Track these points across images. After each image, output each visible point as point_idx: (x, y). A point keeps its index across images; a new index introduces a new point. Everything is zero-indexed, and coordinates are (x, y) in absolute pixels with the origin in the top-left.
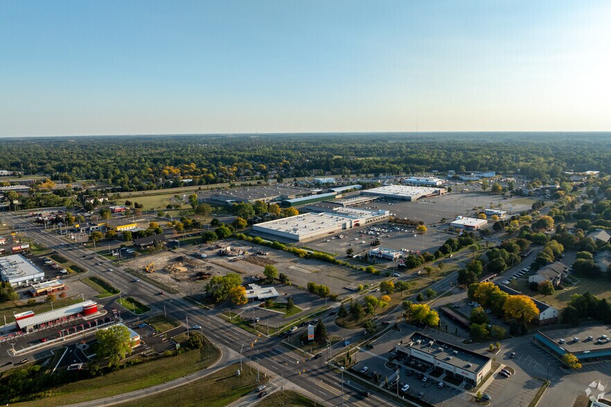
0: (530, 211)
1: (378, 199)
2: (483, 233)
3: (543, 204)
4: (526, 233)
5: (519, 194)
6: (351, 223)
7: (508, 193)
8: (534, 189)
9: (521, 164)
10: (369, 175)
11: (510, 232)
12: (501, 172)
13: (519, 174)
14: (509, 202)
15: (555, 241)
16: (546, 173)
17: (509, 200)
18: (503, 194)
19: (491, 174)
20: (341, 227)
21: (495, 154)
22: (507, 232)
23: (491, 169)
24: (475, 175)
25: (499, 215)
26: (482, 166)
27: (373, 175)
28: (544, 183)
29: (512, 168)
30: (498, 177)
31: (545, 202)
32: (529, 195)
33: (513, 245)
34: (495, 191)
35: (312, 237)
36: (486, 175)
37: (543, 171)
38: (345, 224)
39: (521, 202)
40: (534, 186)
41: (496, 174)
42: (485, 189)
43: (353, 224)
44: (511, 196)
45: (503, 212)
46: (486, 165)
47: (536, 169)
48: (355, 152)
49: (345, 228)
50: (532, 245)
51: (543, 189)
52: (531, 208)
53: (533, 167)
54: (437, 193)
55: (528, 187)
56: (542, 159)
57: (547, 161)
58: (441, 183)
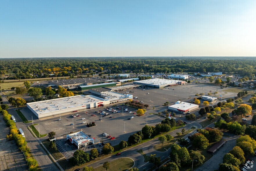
0: (236, 98)
1: (140, 86)
2: (189, 117)
3: (246, 93)
4: (223, 121)
5: (232, 85)
6: (95, 104)
7: (225, 85)
8: (243, 83)
9: (239, 69)
10: (152, 73)
11: (210, 118)
12: (226, 73)
13: (237, 74)
14: (223, 91)
15: (248, 137)
16: (253, 73)
17: (224, 89)
18: (221, 85)
19: (220, 74)
20: (86, 107)
21: (227, 64)
22: (209, 118)
23: (221, 71)
24: (210, 74)
25: (210, 101)
26: (216, 69)
27: (153, 73)
28: (250, 79)
29: (233, 70)
30: (223, 75)
31: (248, 92)
32: (239, 86)
33: (202, 140)
34: (217, 83)
35: (53, 116)
36: (216, 74)
37: (251, 72)
38: (89, 105)
39: (232, 91)
40: (243, 80)
41: (223, 73)
42: (211, 82)
43: (97, 105)
44: (226, 86)
45: (214, 99)
46: (219, 69)
47: (247, 71)
48: (157, 63)
49: (89, 108)
50: (226, 135)
51: (249, 82)
52: (237, 96)
53: (245, 70)
54: (179, 84)
55: (239, 81)
56: (252, 67)
57: (254, 67)
58: (187, 78)
